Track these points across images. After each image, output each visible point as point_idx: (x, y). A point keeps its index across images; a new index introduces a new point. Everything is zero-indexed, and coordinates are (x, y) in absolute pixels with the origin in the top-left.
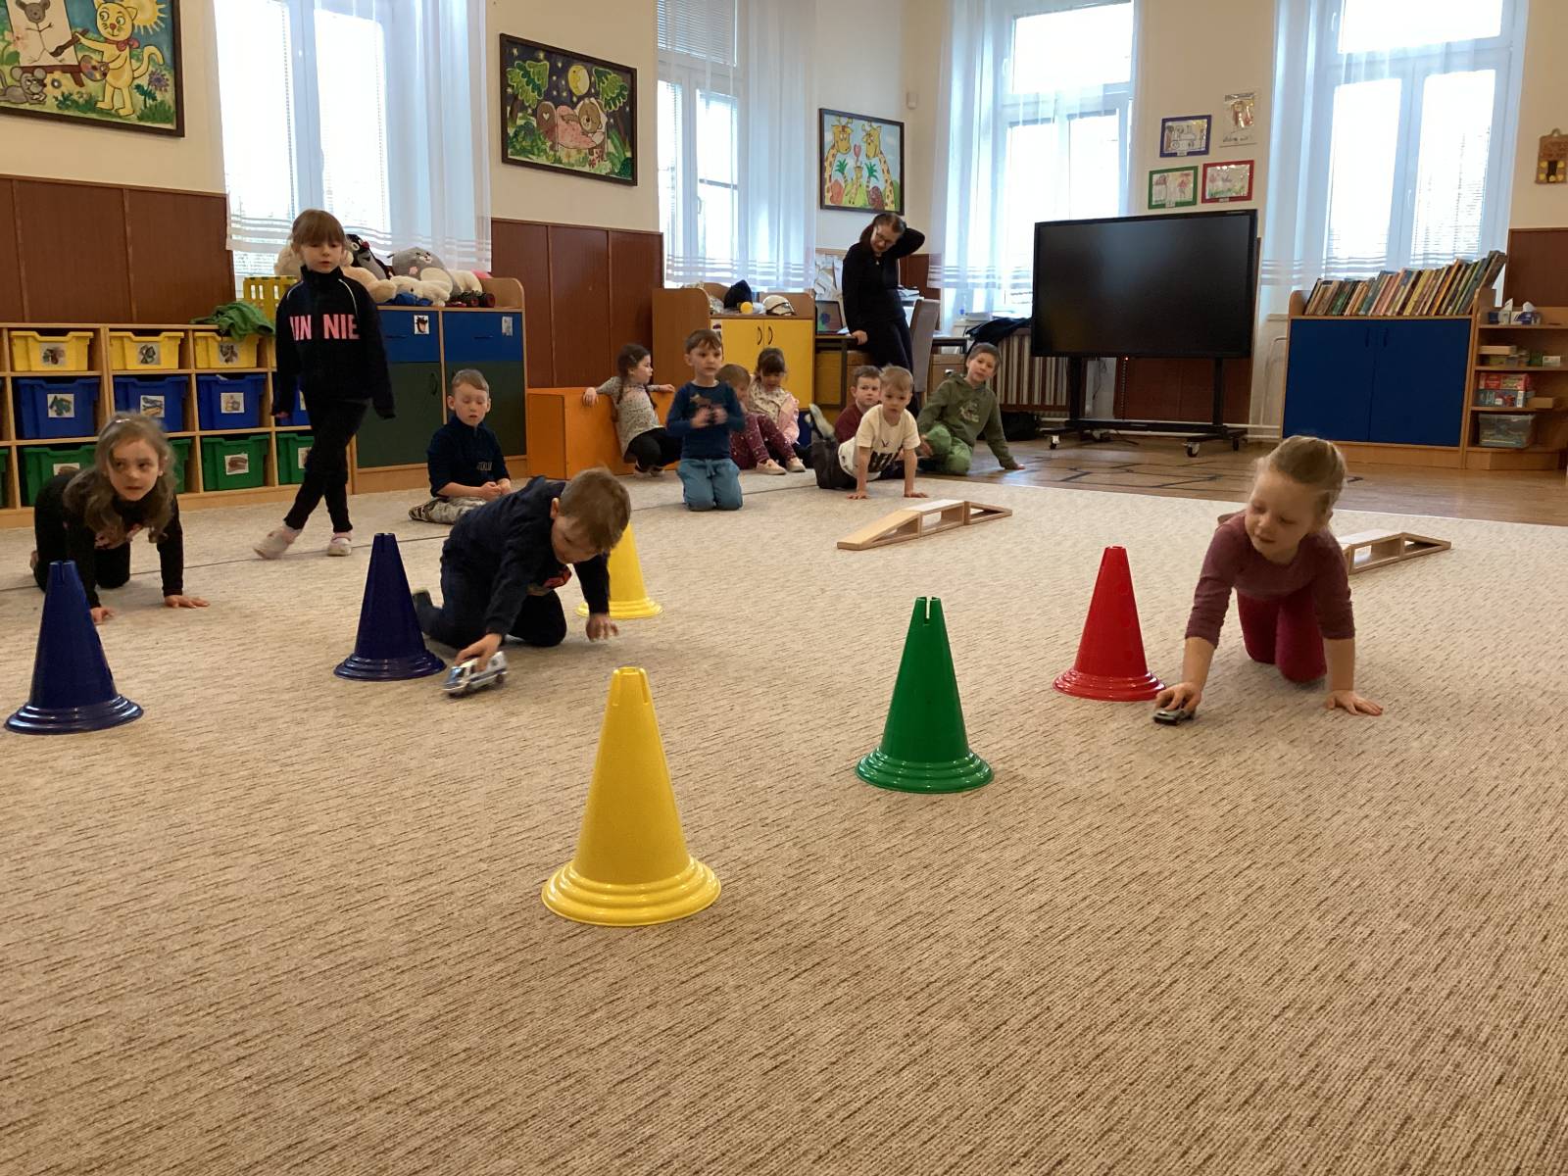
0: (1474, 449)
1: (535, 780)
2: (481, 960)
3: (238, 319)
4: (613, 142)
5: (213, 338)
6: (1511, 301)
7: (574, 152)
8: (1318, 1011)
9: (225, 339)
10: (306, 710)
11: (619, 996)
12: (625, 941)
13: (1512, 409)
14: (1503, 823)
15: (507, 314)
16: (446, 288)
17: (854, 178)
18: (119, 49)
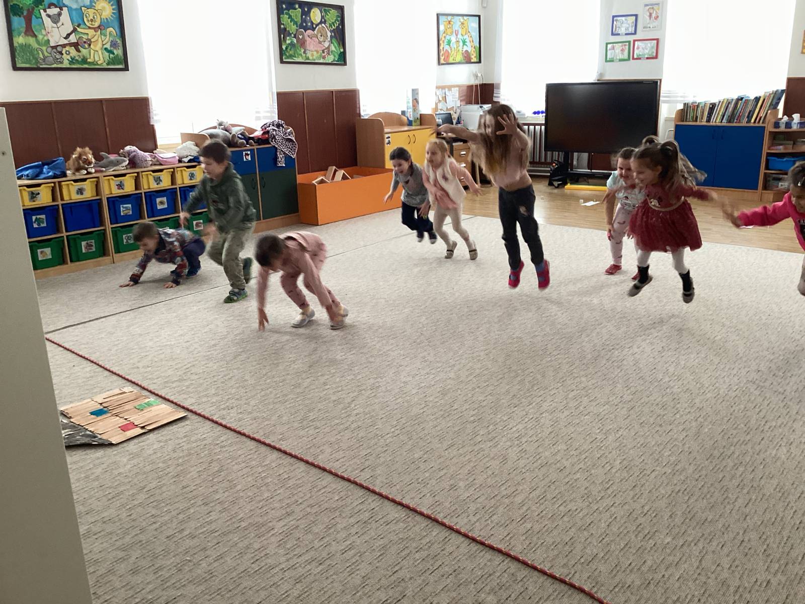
0: (766, 191)
4: (334, 45)
7: (315, 53)
17: (455, 47)
18: (95, 31)
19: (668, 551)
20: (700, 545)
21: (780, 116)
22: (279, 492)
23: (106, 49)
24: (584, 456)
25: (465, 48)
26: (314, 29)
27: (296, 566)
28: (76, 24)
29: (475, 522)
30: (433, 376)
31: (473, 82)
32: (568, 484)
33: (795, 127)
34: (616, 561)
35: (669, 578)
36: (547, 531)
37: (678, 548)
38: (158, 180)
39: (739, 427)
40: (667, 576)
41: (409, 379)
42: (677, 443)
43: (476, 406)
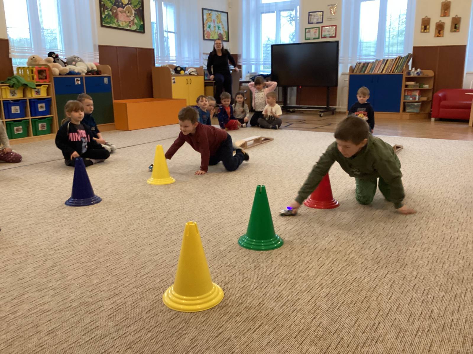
0: (405, 113)
1: (145, 252)
2: (143, 332)
3: (16, 82)
4: (137, 20)
5: (8, 88)
6: (414, 69)
7: (124, 23)
8: (428, 331)
9: (12, 88)
10: (58, 226)
11: (195, 344)
12: (192, 320)
13: (415, 101)
14: (458, 250)
15: (106, 77)
16: (85, 69)
17: (213, 30)
25: (220, 31)
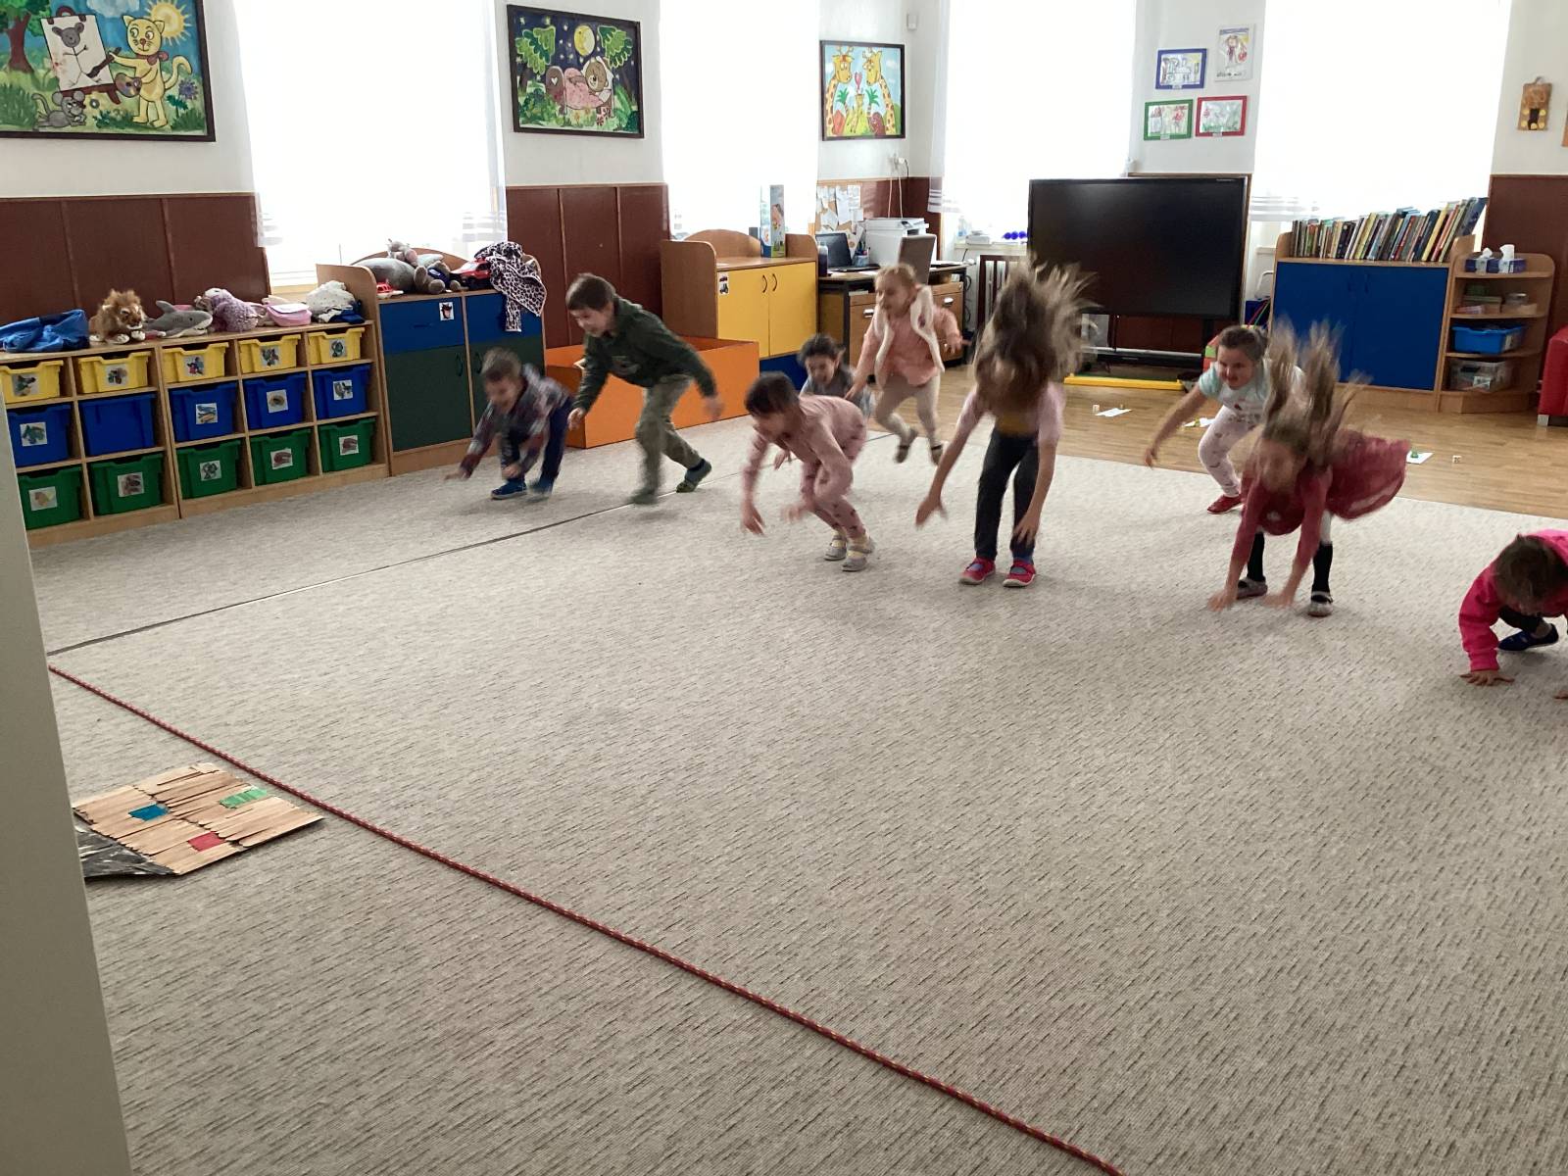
0: (1449, 393)
4: (619, 97)
7: (582, 113)
17: (855, 105)
18: (151, 64)
19: (1261, 1087)
20: (1322, 1074)
21: (1477, 248)
22: (504, 970)
23: (170, 98)
24: (1098, 902)
25: (875, 108)
26: (580, 67)
27: (535, 1117)
28: (113, 49)
29: (888, 1030)
30: (808, 744)
31: (889, 174)
32: (1069, 956)
33: (1505, 270)
34: (1159, 1105)
35: (1261, 1139)
36: (1025, 1047)
37: (1279, 1080)
38: (270, 357)
39: (1397, 847)
40: (1257, 1135)
41: (759, 749)
42: (1279, 878)
43: (893, 803)
